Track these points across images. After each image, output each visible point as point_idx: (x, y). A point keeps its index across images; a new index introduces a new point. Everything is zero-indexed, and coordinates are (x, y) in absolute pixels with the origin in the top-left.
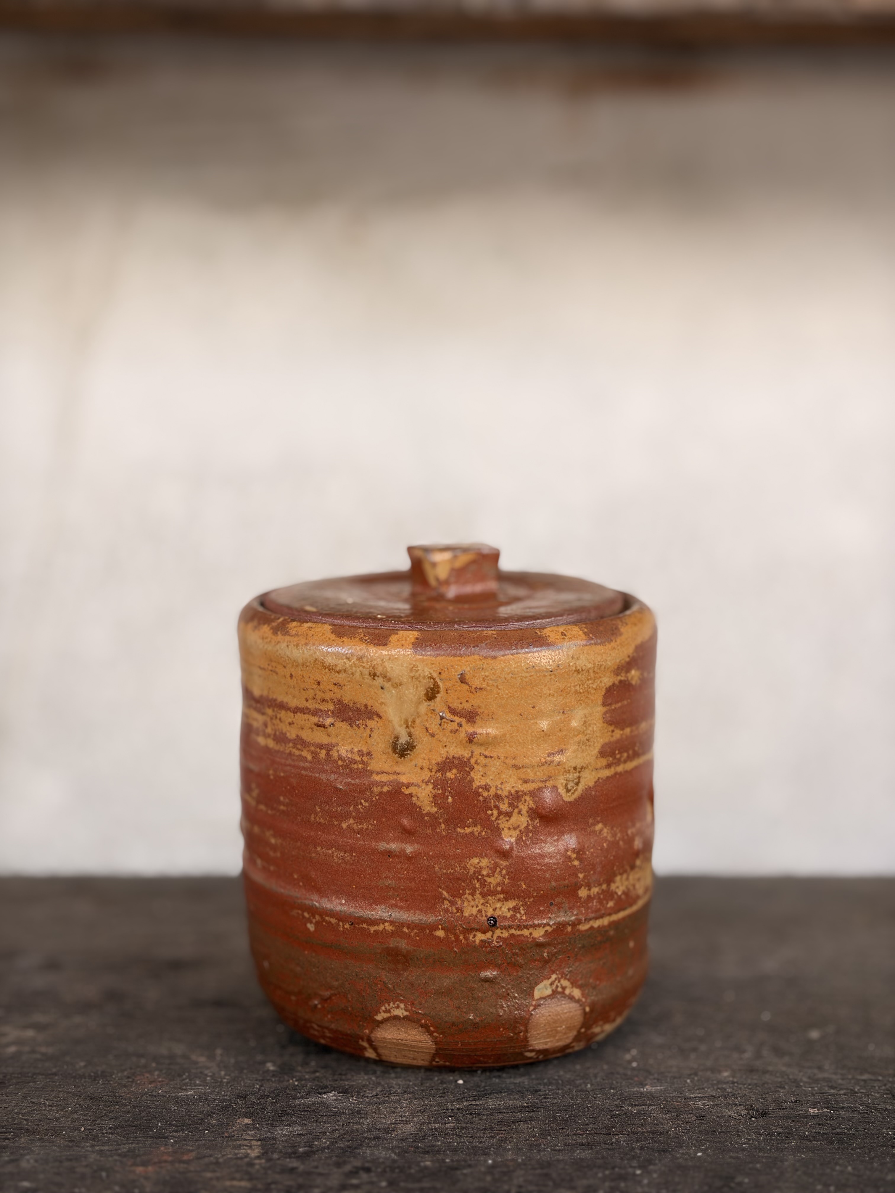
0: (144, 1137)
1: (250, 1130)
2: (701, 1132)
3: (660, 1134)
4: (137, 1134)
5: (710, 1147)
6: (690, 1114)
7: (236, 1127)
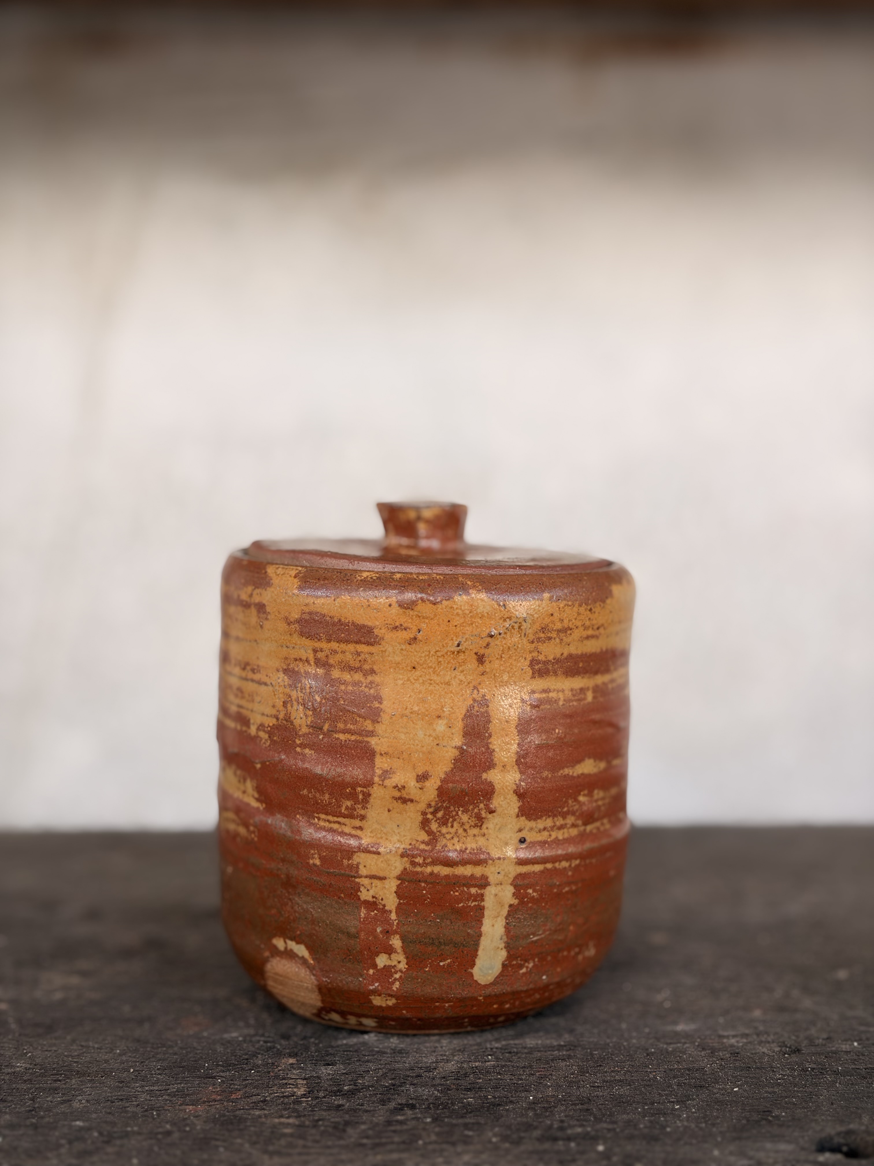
0: (192, 1077)
1: (295, 1069)
2: (735, 1068)
3: (696, 1071)
4: (184, 1073)
5: (747, 1083)
6: (725, 1051)
7: (281, 1067)
